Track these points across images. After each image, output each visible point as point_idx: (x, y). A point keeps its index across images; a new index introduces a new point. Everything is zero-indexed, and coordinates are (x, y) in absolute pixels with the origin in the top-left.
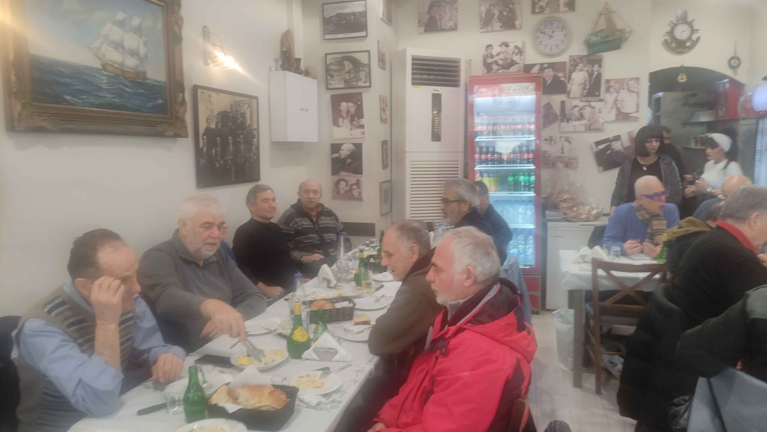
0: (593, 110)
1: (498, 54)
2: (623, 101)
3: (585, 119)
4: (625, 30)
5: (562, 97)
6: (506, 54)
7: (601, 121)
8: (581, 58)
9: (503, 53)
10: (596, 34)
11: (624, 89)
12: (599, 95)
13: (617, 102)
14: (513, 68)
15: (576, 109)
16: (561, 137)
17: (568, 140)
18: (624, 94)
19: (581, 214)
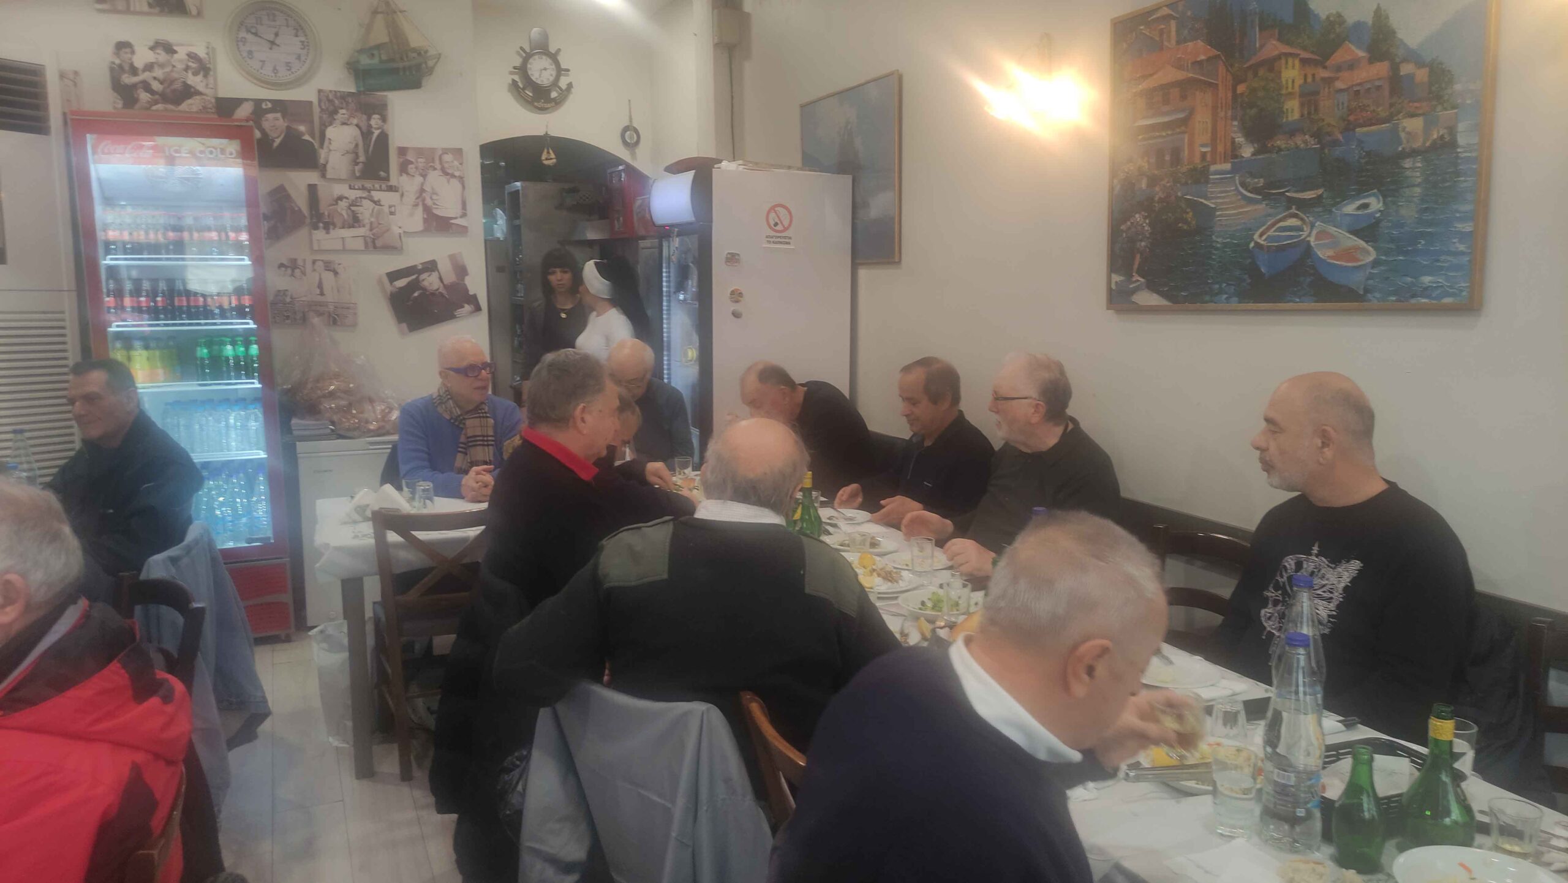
0: (377, 207)
1: (149, 67)
2: (436, 194)
3: (364, 226)
4: (426, 52)
5: (311, 177)
6: (168, 69)
7: (396, 230)
8: (344, 97)
9: (162, 66)
10: (370, 51)
11: (435, 169)
12: (387, 179)
13: (424, 195)
14: (189, 101)
15: (343, 204)
16: (314, 262)
17: (329, 267)
18: (435, 179)
19: (367, 422)
